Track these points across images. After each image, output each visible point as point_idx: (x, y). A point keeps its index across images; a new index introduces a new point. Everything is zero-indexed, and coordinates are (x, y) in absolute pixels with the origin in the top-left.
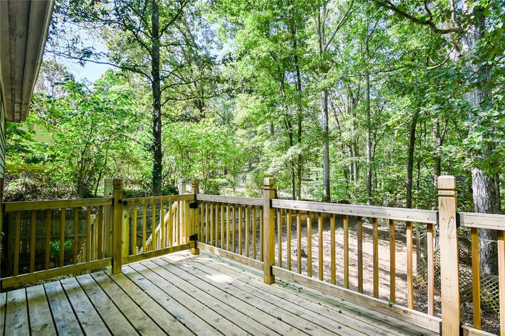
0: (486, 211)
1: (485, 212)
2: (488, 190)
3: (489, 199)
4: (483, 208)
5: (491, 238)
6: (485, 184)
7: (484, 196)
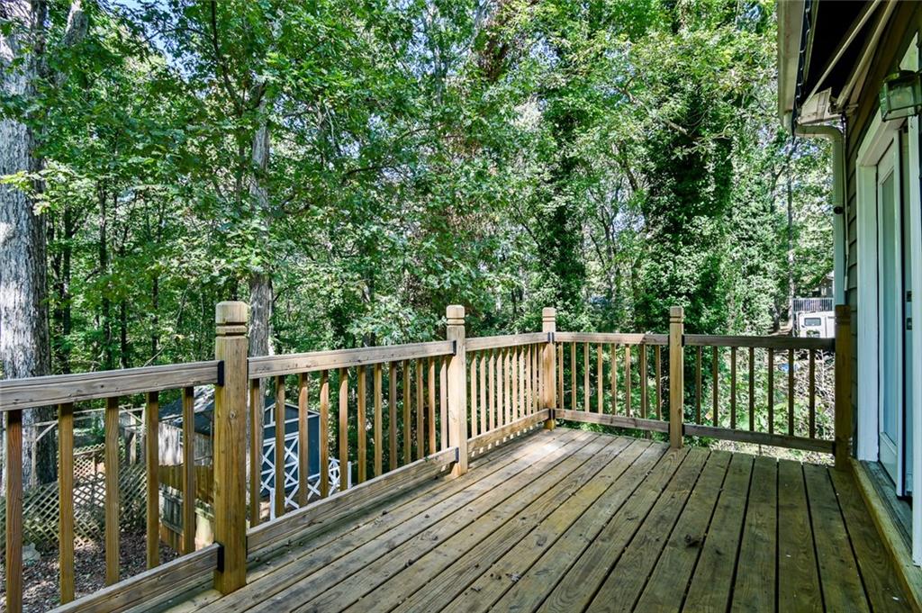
0: (32, 372)
1: (30, 374)
2: (35, 332)
3: (37, 349)
4: (26, 367)
5: (38, 419)
6: (31, 323)
7: (28, 346)
